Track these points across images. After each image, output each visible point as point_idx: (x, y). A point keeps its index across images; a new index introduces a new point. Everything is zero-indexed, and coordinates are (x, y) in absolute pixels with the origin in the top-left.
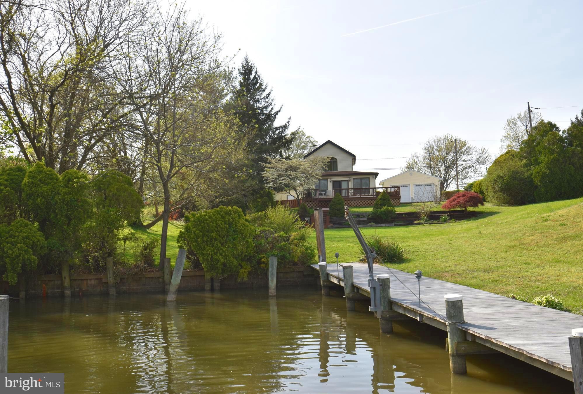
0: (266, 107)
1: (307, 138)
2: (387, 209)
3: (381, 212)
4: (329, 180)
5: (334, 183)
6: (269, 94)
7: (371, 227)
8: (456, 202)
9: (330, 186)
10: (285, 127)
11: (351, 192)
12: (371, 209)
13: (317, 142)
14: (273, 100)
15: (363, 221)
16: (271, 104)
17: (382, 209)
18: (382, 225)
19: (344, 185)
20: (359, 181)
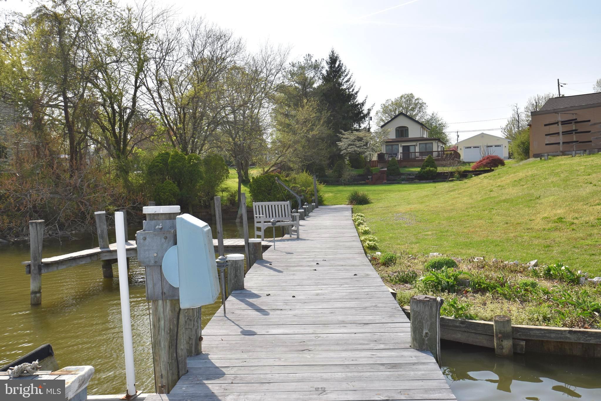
0: (348, 89)
1: (416, 100)
2: (429, 170)
3: (424, 172)
4: (400, 145)
5: (404, 147)
6: (350, 79)
7: (415, 183)
8: (480, 164)
9: (401, 150)
10: (363, 104)
11: (417, 154)
12: (419, 169)
13: (425, 103)
14: (354, 82)
15: (412, 178)
16: (352, 86)
17: (426, 170)
18: (423, 181)
19: (412, 150)
20: (424, 145)
